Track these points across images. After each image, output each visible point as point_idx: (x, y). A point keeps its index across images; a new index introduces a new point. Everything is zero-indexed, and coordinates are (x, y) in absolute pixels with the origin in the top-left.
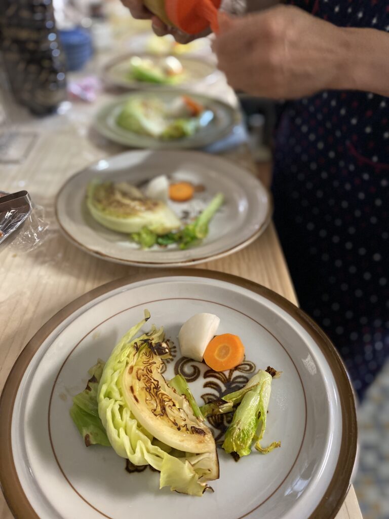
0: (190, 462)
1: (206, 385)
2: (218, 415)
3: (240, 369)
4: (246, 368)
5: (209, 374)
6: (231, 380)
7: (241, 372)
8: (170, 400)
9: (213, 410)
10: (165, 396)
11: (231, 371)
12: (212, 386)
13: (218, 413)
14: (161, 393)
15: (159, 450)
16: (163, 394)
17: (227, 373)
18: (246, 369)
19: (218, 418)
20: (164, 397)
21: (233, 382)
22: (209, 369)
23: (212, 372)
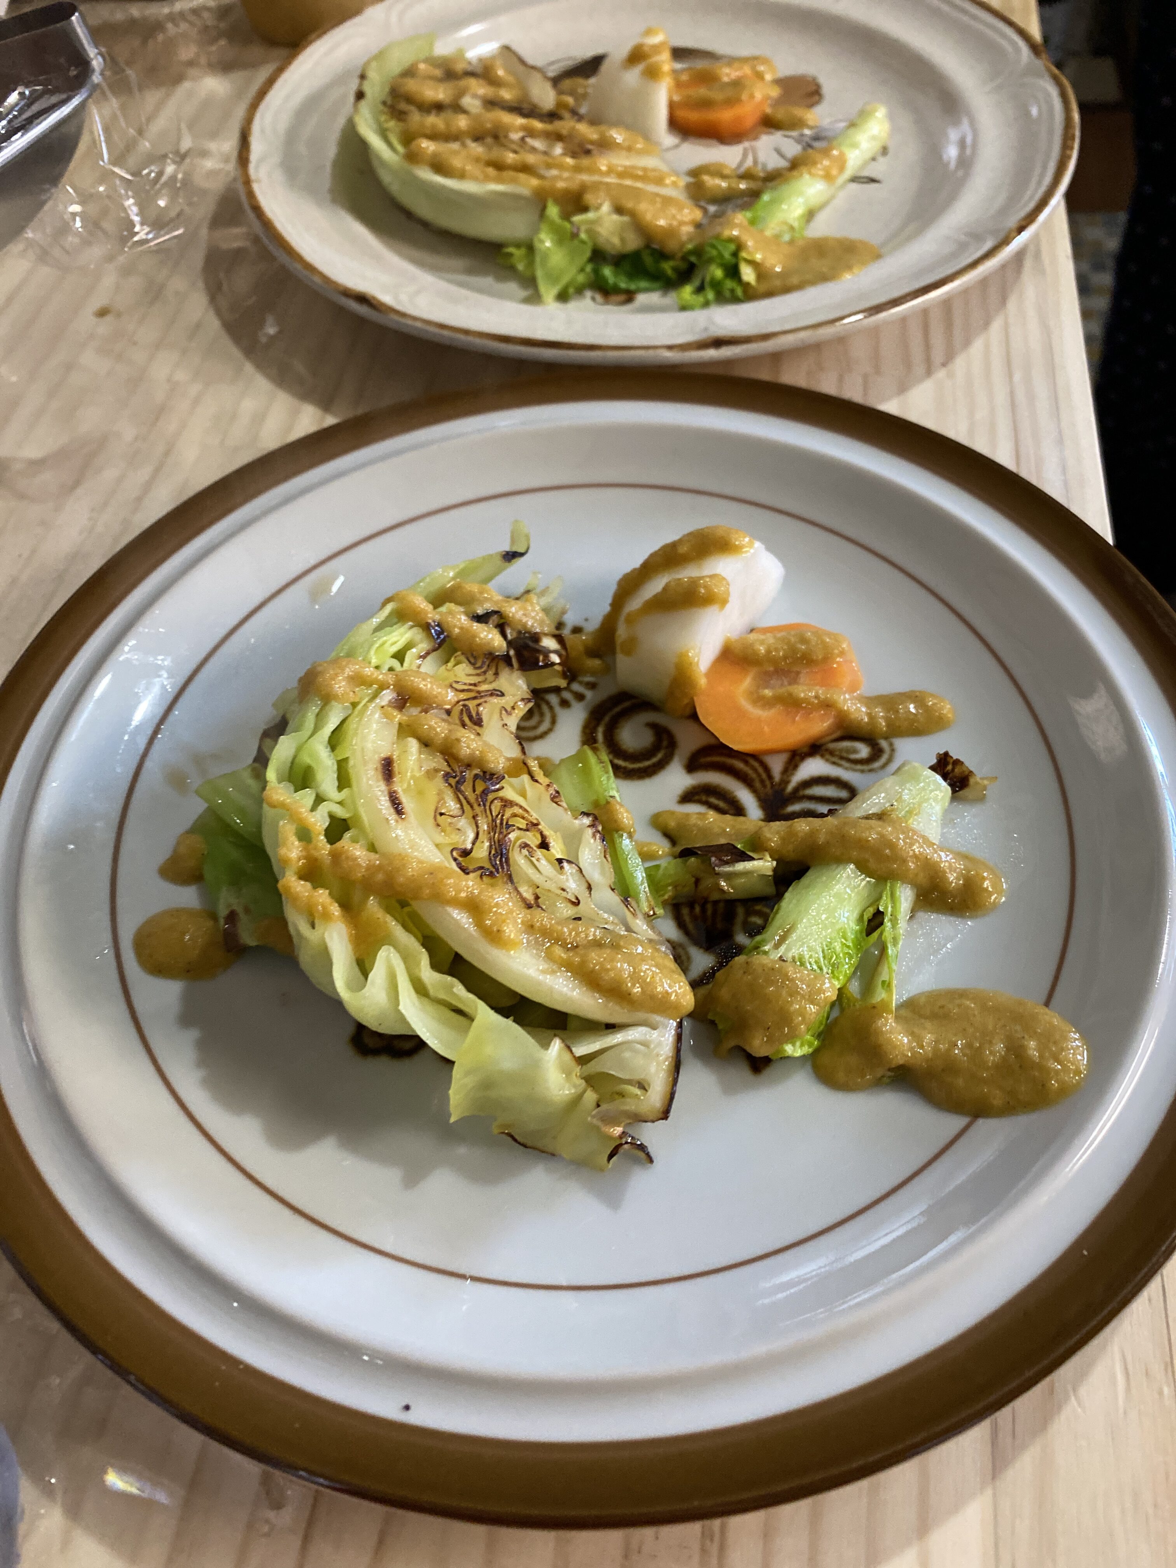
0: (569, 1048)
1: (687, 797)
2: (716, 903)
3: (832, 753)
4: (855, 751)
5: (709, 759)
6: (790, 788)
7: (834, 763)
8: (533, 826)
9: (697, 881)
10: (516, 810)
11: (796, 756)
12: (713, 800)
13: (715, 896)
14: (502, 799)
15: (459, 989)
16: (507, 803)
17: (777, 765)
18: (853, 756)
19: (715, 912)
20: (508, 813)
21: (796, 796)
22: (712, 741)
23: (722, 754)
